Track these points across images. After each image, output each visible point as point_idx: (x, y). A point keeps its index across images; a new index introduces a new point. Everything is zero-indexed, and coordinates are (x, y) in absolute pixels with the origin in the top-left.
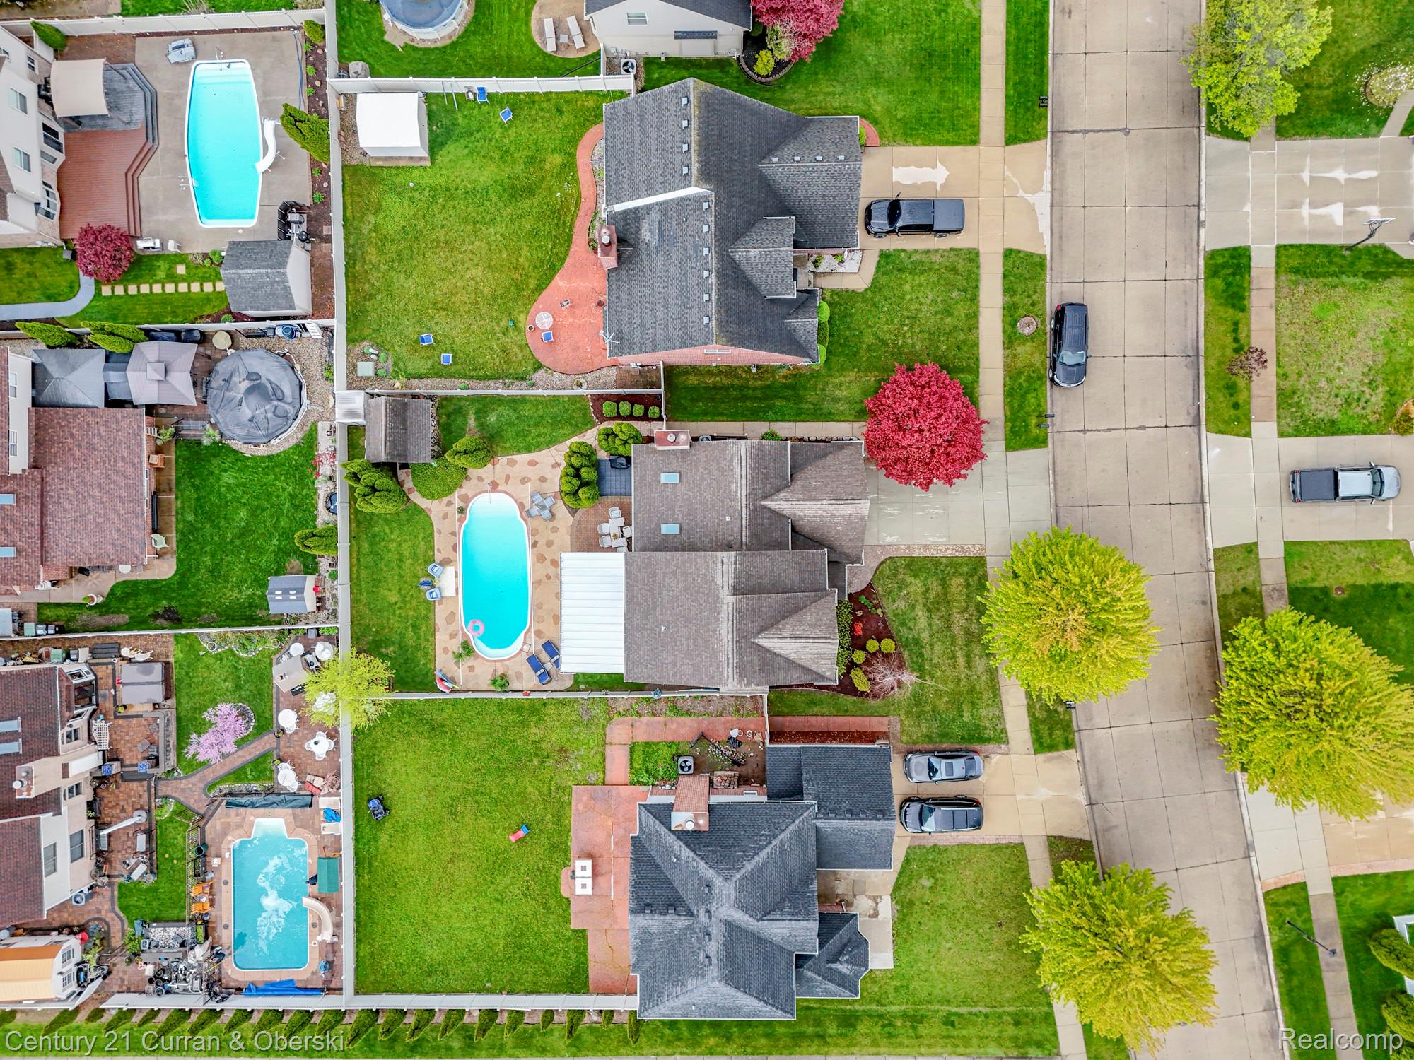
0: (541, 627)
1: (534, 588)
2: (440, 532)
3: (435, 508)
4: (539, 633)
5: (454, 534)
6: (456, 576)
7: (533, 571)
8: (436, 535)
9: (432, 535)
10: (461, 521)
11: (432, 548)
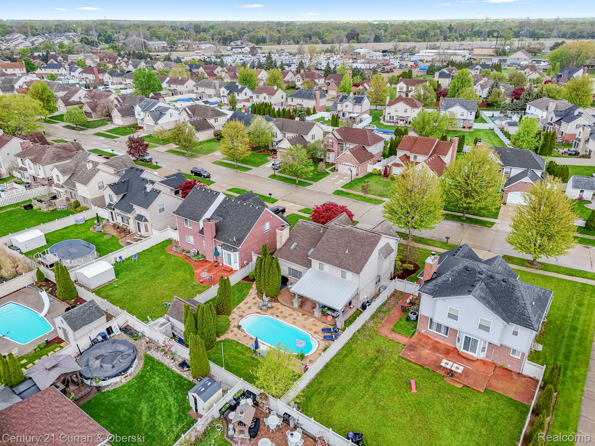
0: (314, 330)
1: (295, 325)
2: (240, 340)
3: (229, 336)
4: (316, 333)
5: (245, 336)
6: (264, 344)
7: (288, 322)
8: (239, 341)
9: (238, 343)
10: (243, 331)
11: (243, 345)
